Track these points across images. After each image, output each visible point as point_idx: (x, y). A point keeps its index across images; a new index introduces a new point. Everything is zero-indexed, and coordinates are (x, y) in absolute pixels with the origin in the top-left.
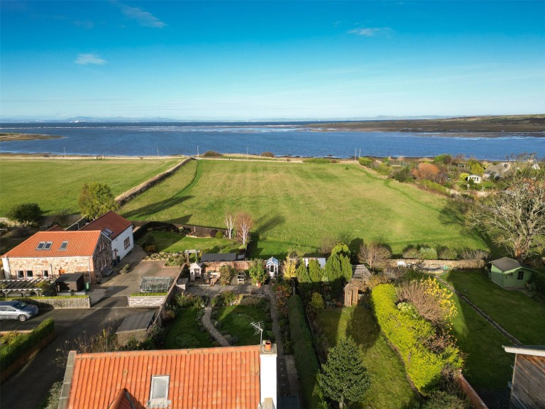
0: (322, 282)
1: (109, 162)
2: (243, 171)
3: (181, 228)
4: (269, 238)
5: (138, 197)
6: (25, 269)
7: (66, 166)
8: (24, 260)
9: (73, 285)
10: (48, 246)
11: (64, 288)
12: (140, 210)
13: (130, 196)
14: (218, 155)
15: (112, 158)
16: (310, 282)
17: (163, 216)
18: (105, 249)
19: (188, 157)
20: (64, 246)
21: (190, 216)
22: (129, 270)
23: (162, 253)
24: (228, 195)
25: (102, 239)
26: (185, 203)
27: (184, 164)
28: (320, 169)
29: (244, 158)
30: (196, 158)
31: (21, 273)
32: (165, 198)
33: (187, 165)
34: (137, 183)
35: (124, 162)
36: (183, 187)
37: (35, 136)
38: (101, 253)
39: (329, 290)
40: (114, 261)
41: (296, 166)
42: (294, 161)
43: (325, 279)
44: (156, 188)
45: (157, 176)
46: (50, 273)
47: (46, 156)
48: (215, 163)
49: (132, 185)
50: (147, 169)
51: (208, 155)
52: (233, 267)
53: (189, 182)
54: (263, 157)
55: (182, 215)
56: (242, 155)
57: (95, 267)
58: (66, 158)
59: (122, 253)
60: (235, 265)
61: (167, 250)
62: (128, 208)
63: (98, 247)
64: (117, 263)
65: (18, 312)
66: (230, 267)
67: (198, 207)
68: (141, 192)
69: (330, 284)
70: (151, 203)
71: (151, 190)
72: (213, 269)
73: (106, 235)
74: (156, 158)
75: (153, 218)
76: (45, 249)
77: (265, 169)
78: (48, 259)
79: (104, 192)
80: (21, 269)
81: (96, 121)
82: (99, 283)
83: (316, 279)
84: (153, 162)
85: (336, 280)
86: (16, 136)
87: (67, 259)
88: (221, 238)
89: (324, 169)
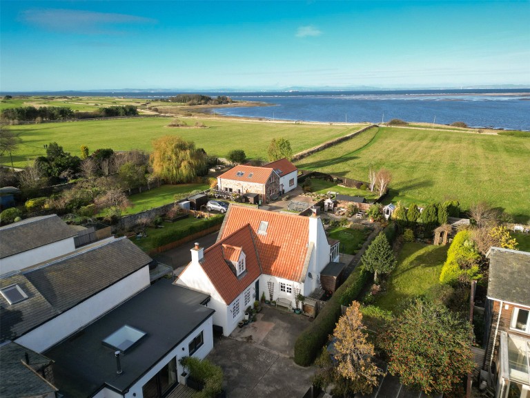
0: (417, 223)
1: (305, 126)
2: (422, 139)
3: (335, 178)
4: (408, 196)
5: (314, 154)
6: (229, 187)
7: (272, 128)
8: (228, 181)
9: (251, 199)
10: (242, 174)
11: (247, 201)
12: (312, 164)
13: (308, 153)
14: (404, 124)
15: (307, 123)
16: (405, 219)
17: (326, 170)
18: (275, 182)
19: (372, 124)
20: (251, 175)
21: (347, 172)
22: (288, 199)
23: (314, 193)
24: (391, 159)
25: (273, 174)
26: (349, 162)
27: (365, 130)
28: (515, 143)
29: (430, 127)
30: (380, 126)
31: (226, 189)
32: (335, 157)
33: (368, 131)
34: (318, 144)
35: (316, 127)
36: (354, 149)
37: (257, 104)
38: (272, 183)
39: (422, 231)
40: (280, 192)
41: (486, 138)
42: (488, 133)
43: (419, 220)
44: (331, 149)
45: (337, 139)
46: (241, 191)
47: (261, 119)
48: (395, 130)
49: (314, 145)
50: (331, 134)
51: (393, 123)
52: (358, 207)
53: (362, 146)
54: (453, 127)
55: (342, 171)
56: (428, 124)
57: (266, 192)
58: (274, 122)
59: (287, 188)
60: (360, 205)
61: (319, 192)
62: (304, 161)
63: (270, 179)
64: (282, 194)
65: (221, 207)
66: (356, 206)
67: (359, 165)
68: (318, 150)
69: (424, 225)
70: (323, 159)
71: (326, 150)
72: (343, 206)
73: (277, 173)
74: (343, 124)
75: (319, 170)
76: (240, 176)
77: (447, 139)
78: (242, 182)
79: (285, 145)
80: (227, 187)
81: (306, 90)
82: (268, 203)
83: (411, 219)
84: (339, 128)
85: (429, 223)
86: (244, 104)
87: (251, 184)
88: (365, 189)
89: (521, 143)
